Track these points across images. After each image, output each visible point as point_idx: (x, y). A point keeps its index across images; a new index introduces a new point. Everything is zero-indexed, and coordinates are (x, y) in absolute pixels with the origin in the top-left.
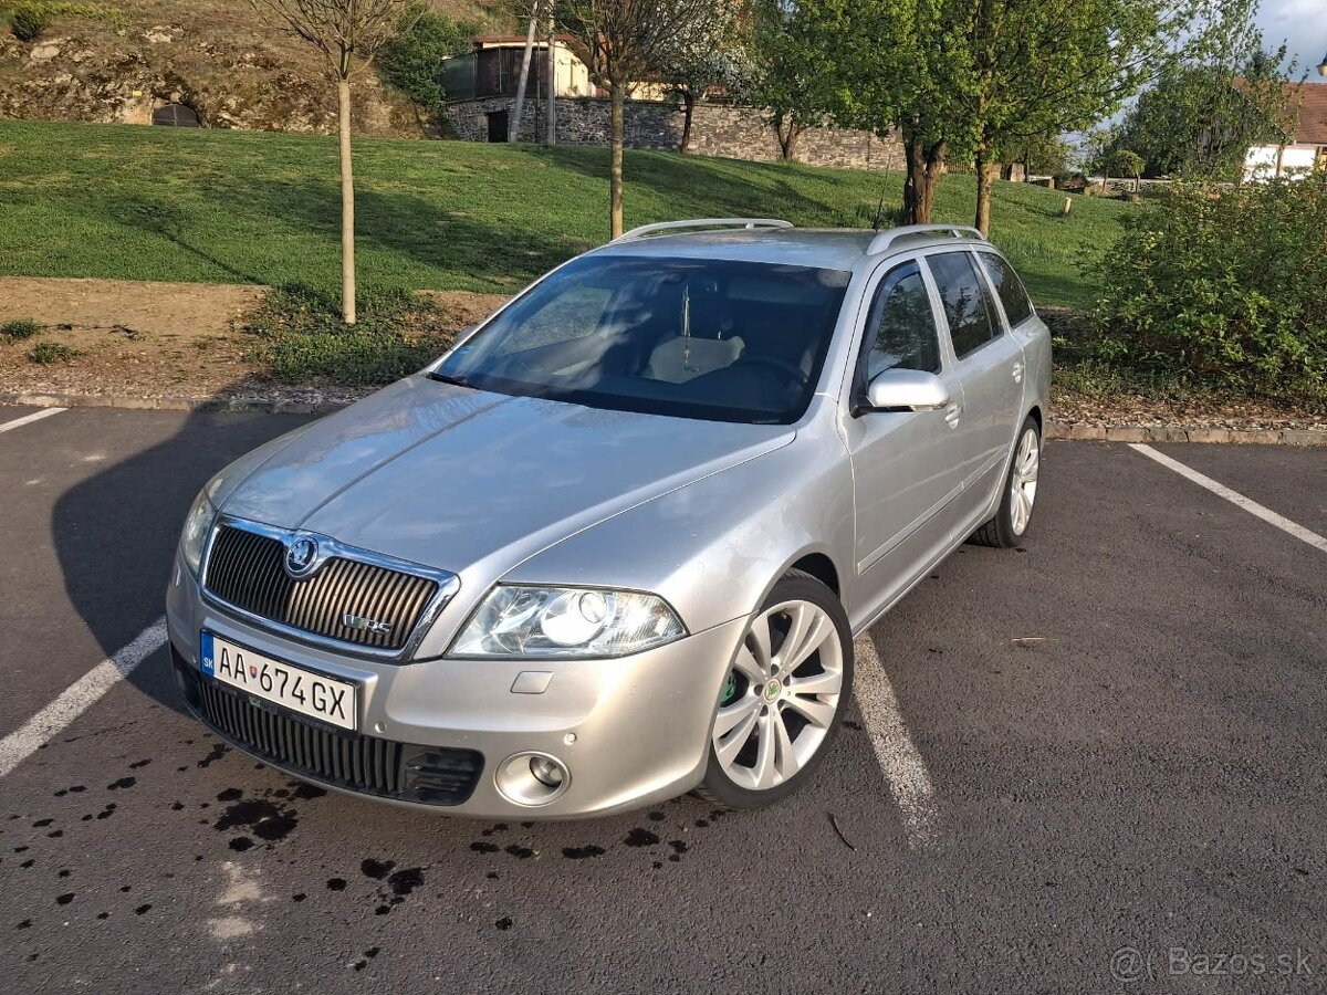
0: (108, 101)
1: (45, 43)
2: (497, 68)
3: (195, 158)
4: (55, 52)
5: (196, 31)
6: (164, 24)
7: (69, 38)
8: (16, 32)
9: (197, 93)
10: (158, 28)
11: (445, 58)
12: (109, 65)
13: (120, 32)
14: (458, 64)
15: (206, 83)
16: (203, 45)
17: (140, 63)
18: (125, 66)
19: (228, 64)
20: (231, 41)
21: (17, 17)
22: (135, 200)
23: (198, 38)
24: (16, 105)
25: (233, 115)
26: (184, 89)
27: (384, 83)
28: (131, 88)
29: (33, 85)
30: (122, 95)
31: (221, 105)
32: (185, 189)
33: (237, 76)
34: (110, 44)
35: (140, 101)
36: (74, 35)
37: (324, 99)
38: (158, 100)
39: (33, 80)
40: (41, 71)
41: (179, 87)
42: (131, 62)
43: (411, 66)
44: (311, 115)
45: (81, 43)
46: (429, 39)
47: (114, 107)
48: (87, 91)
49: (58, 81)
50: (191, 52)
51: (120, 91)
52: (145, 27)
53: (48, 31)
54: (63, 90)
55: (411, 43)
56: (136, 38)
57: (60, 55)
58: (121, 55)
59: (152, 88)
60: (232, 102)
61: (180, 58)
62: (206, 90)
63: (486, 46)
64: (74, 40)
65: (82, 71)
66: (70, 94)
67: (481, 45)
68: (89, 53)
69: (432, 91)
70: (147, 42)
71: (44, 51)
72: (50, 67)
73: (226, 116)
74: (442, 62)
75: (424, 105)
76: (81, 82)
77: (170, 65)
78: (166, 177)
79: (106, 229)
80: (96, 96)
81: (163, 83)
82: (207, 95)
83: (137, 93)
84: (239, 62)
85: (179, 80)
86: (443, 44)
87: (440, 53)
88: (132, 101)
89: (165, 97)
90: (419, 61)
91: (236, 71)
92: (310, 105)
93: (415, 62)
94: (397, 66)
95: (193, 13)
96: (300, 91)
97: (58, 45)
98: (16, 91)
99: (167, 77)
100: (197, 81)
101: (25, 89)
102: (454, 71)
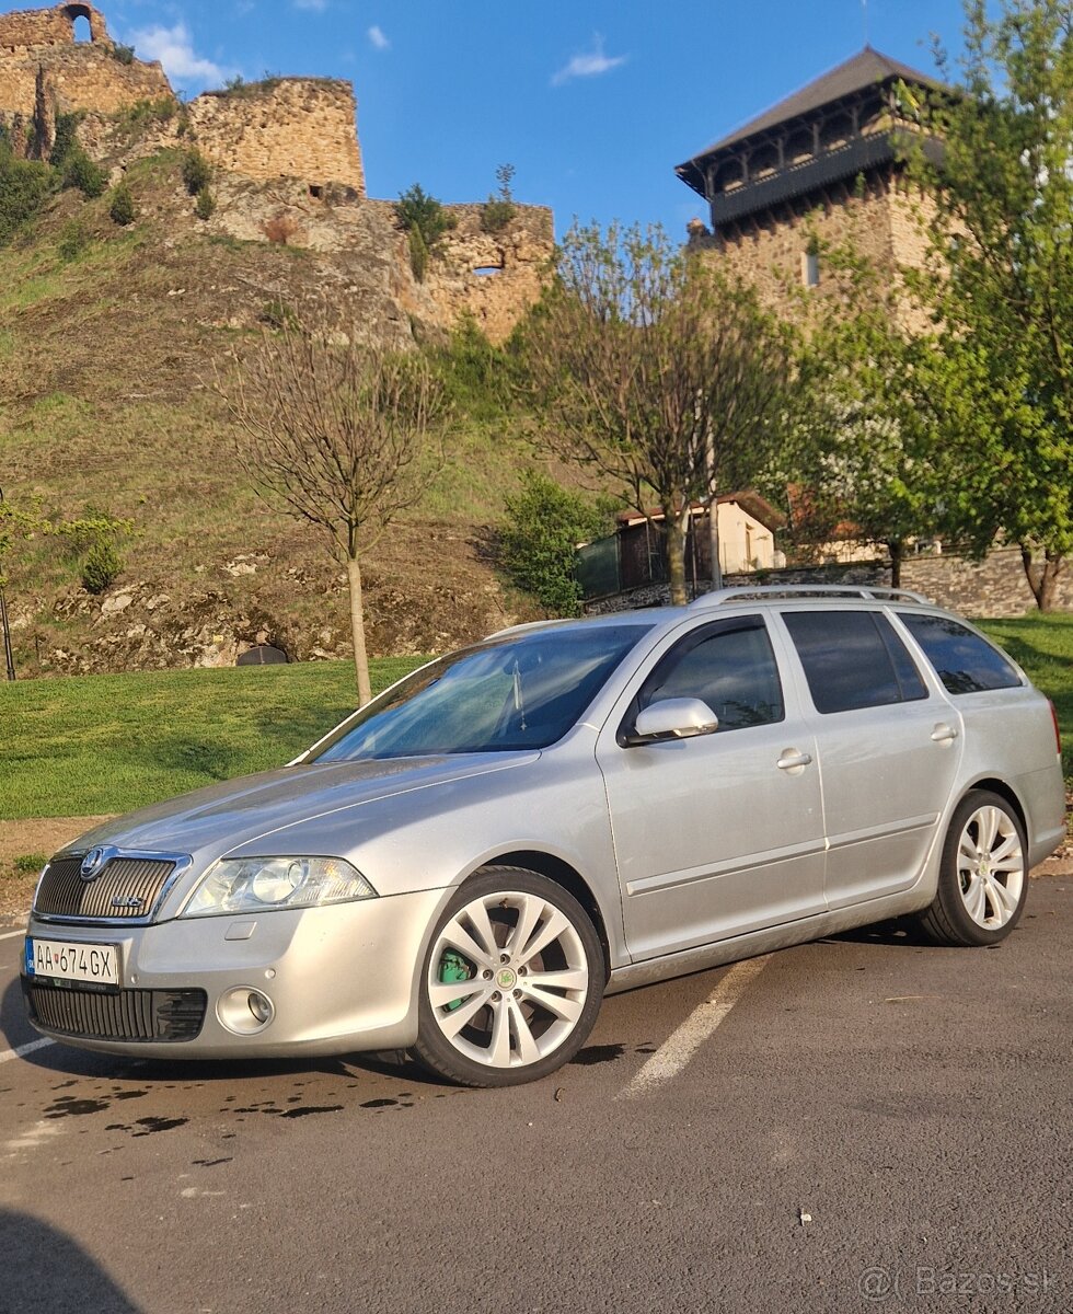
0: (185, 652)
1: (117, 593)
2: (646, 550)
3: (259, 694)
4: (127, 601)
5: (284, 556)
6: (245, 553)
7: (142, 583)
8: (87, 585)
9: (286, 629)
10: (241, 557)
11: (580, 546)
12: (186, 608)
13: (197, 569)
14: (597, 551)
15: (295, 616)
16: (292, 571)
17: (220, 602)
18: (205, 607)
19: (321, 590)
20: (324, 562)
21: (88, 568)
22: (184, 742)
23: (286, 565)
24: (86, 668)
25: (327, 650)
26: (270, 626)
27: (506, 587)
28: (211, 632)
29: (104, 642)
30: (201, 642)
31: (315, 640)
32: (241, 727)
33: (331, 604)
34: (186, 584)
35: (221, 647)
36: (148, 579)
37: (434, 617)
38: (242, 643)
39: (104, 637)
40: (111, 625)
41: (265, 625)
42: (211, 602)
43: (538, 562)
44: (419, 638)
45: (155, 587)
46: (561, 525)
47: (193, 657)
48: (163, 641)
49: (130, 634)
50: (278, 582)
51: (199, 638)
52: (227, 559)
53: (121, 578)
54: (136, 644)
55: (539, 533)
56: (217, 573)
57: (132, 604)
58: (199, 595)
59: (235, 631)
60: (326, 635)
61: (267, 590)
62: (295, 624)
63: (632, 523)
64: (147, 584)
65: (156, 620)
66: (144, 648)
67: (627, 522)
68: (164, 597)
69: (565, 590)
70: (229, 576)
71: (115, 602)
72: (122, 619)
73: (319, 652)
74: (577, 552)
75: (557, 609)
76: (155, 632)
77: (255, 600)
78: (223, 717)
79: (148, 773)
80: (173, 647)
81: (248, 623)
82: (297, 630)
83: (218, 638)
84: (333, 586)
85: (266, 617)
86: (577, 528)
87: (572, 540)
88: (213, 648)
89: (250, 638)
90: (547, 554)
91: (330, 598)
92: (418, 627)
93: (541, 556)
94: (521, 564)
95: (279, 535)
96: (405, 612)
97: (131, 593)
98: (86, 653)
99: (251, 615)
100: (285, 614)
101: (95, 648)
102: (593, 560)
